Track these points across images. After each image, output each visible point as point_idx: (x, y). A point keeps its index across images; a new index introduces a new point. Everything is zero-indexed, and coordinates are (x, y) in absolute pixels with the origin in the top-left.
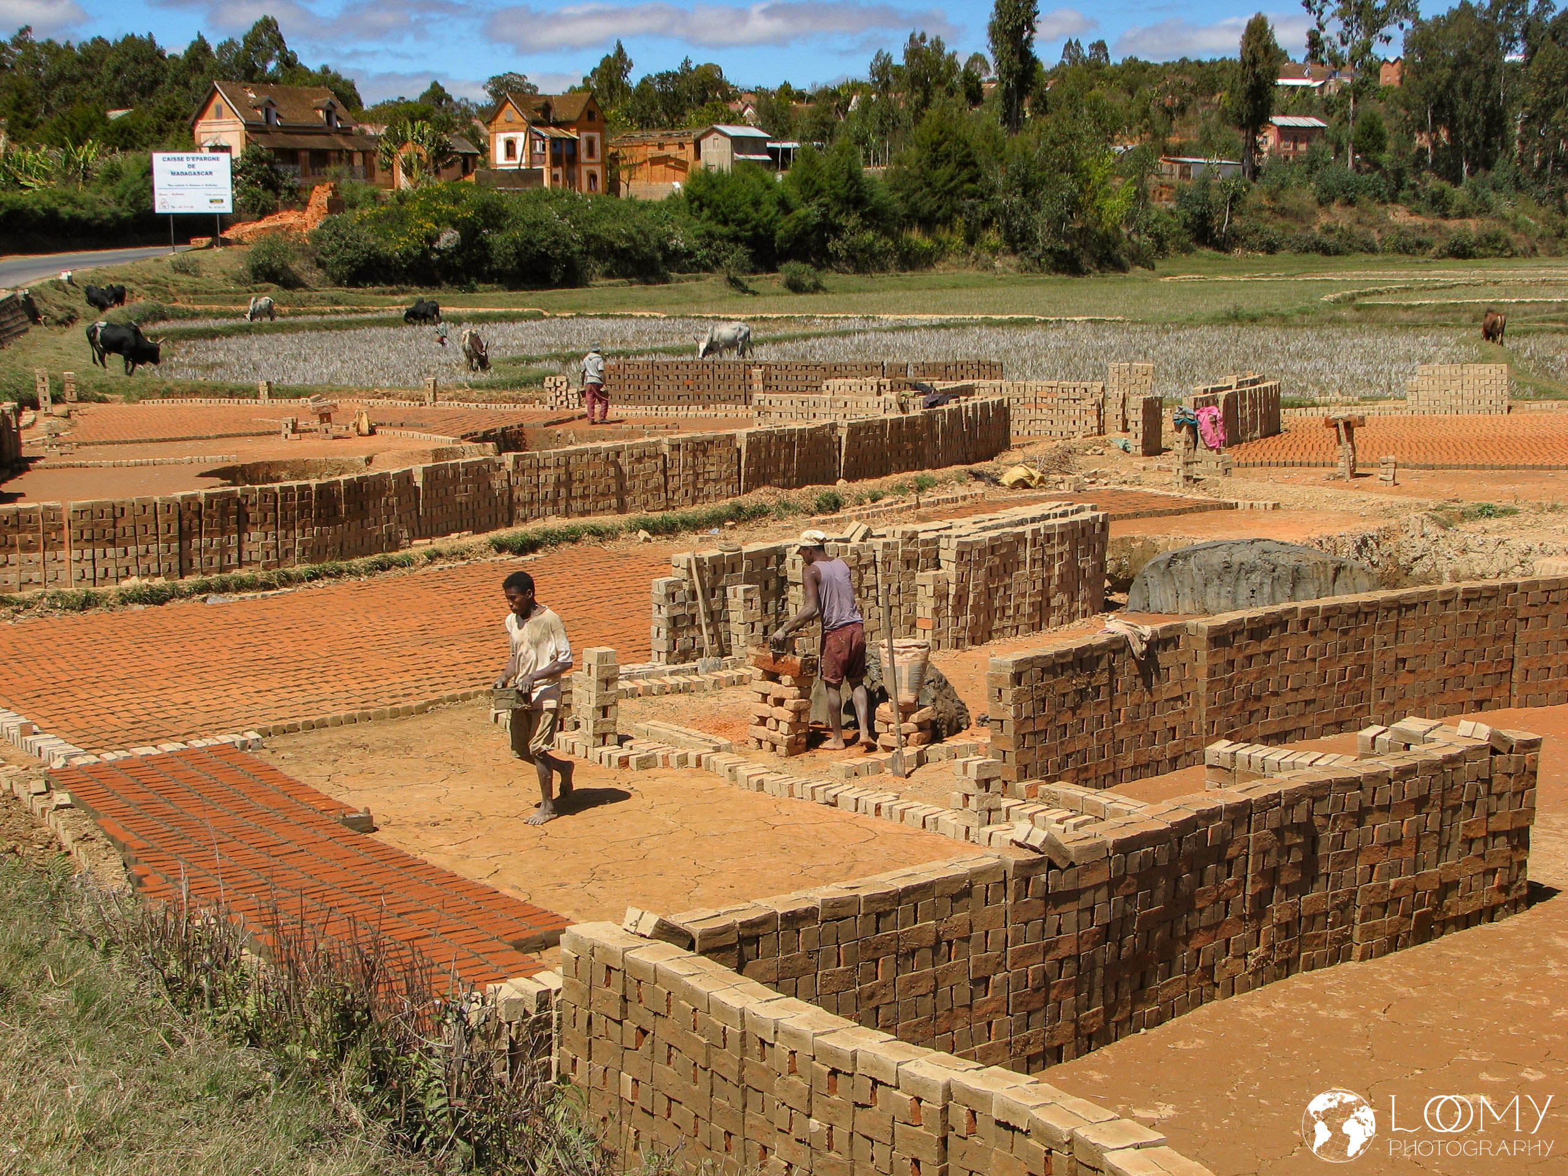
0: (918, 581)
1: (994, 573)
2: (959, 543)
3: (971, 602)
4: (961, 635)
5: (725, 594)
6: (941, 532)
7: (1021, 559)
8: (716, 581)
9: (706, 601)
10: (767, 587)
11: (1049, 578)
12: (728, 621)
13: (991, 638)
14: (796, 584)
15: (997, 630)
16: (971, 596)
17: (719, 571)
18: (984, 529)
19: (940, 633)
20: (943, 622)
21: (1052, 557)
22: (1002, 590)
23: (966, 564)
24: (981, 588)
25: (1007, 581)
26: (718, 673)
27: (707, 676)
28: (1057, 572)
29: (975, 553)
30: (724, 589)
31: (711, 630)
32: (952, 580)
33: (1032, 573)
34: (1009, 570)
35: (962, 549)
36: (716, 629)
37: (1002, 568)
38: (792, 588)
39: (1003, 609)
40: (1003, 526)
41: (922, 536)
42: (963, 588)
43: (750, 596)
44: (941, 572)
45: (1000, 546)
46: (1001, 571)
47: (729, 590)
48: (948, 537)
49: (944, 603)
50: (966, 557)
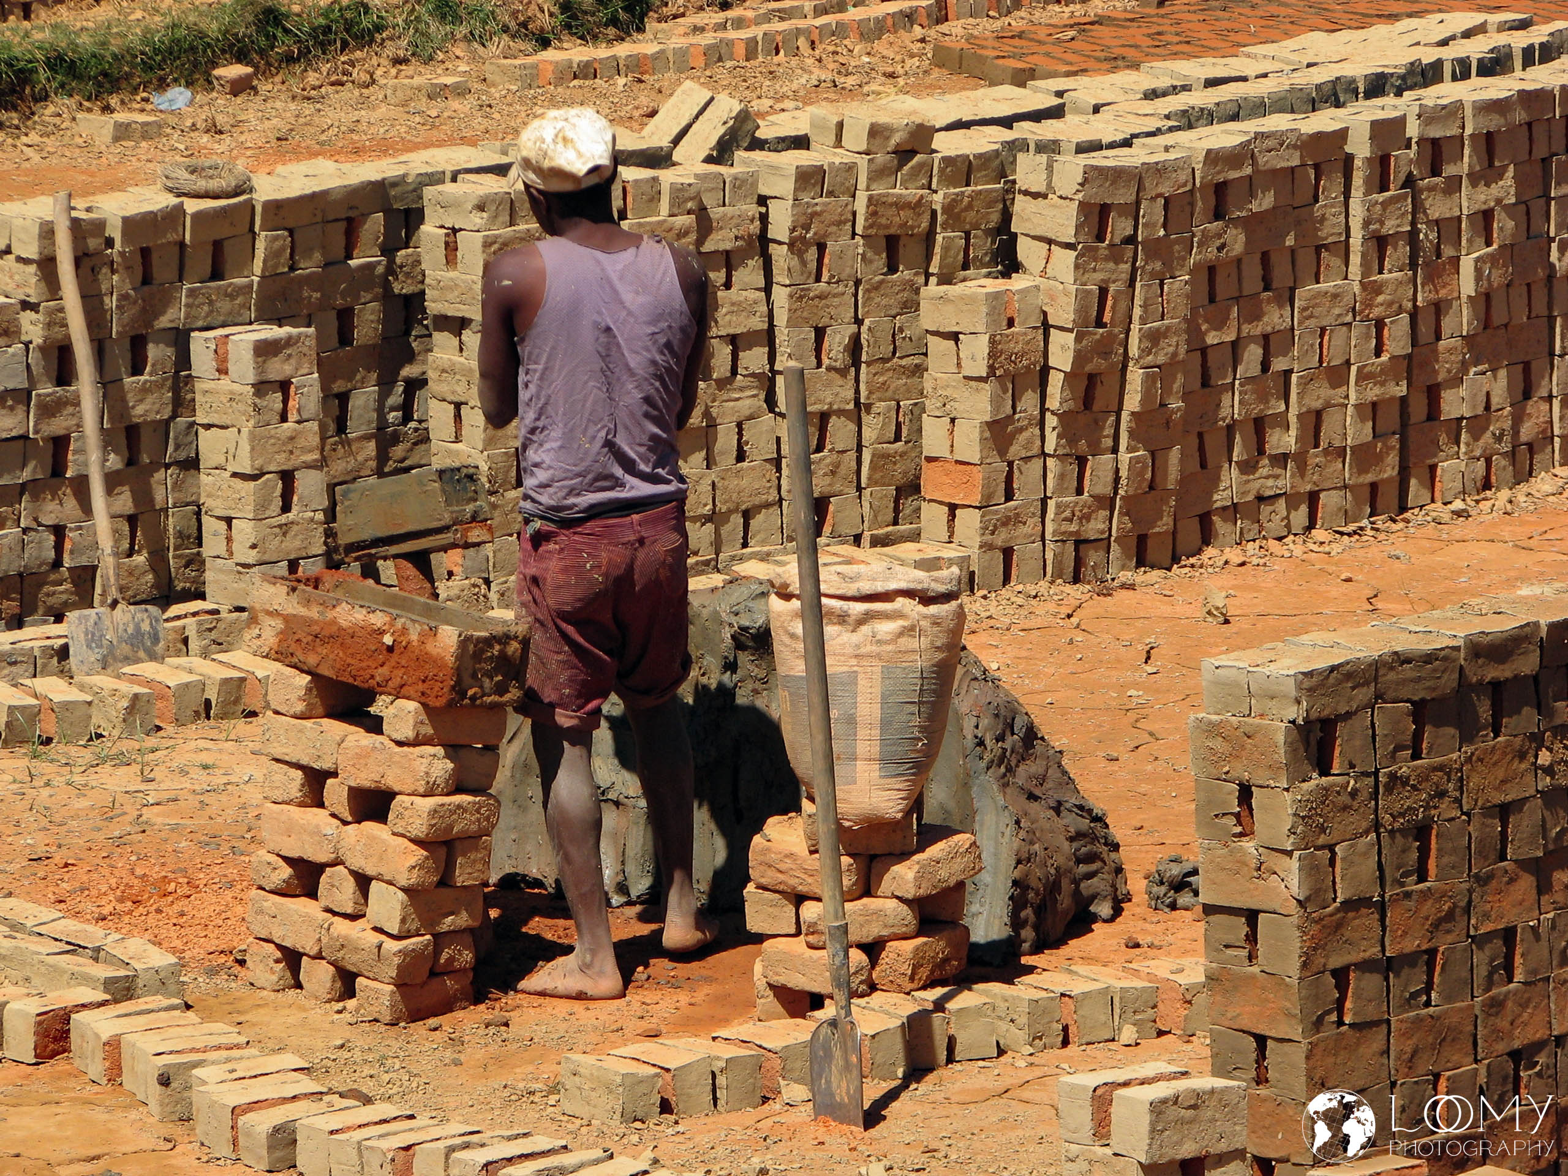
0: (930, 317)
1: (1224, 289)
2: (1091, 175)
3: (1132, 402)
4: (1095, 527)
5: (183, 360)
6: (1024, 130)
7: (1330, 232)
8: (151, 310)
9: (108, 385)
10: (345, 337)
11: (1439, 308)
12: (192, 464)
13: (1207, 537)
14: (457, 325)
15: (1233, 511)
16: (1135, 376)
17: (163, 271)
18: (1188, 120)
19: (1012, 520)
20: (1027, 478)
21: (1449, 228)
22: (1253, 354)
23: (1115, 256)
24: (1174, 346)
25: (1275, 318)
26: (148, 669)
27: (104, 681)
28: (1467, 284)
29: (1152, 212)
30: (180, 339)
31: (125, 502)
32: (1063, 313)
33: (1372, 289)
34: (1281, 274)
35: (1100, 194)
36: (143, 497)
37: (1253, 272)
38: (443, 342)
39: (1260, 426)
40: (1261, 108)
41: (947, 145)
42: (1103, 349)
43: (278, 369)
44: (1018, 282)
45: (1250, 186)
46: (1252, 281)
47: (201, 345)
48: (1049, 148)
49: (1029, 402)
50: (1119, 227)
